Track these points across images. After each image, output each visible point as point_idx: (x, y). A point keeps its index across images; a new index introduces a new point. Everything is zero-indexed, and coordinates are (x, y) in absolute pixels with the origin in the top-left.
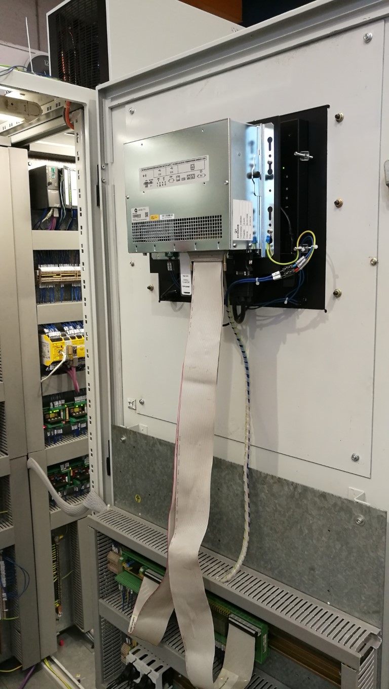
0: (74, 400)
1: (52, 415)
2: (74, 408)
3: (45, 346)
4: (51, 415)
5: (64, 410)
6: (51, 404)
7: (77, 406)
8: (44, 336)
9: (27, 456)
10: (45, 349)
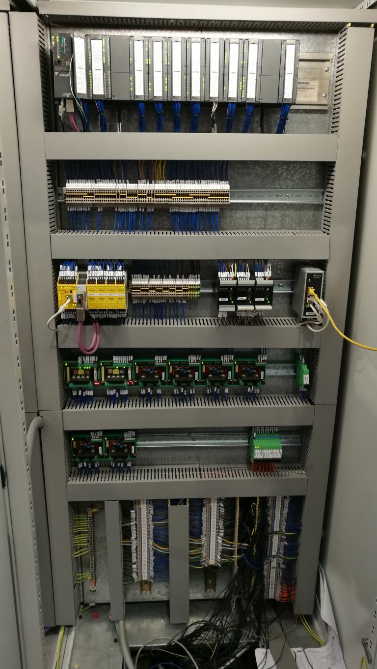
0: (112, 359)
1: (81, 372)
2: (112, 369)
4: (79, 371)
5: (99, 368)
7: (117, 368)
9: (38, 413)
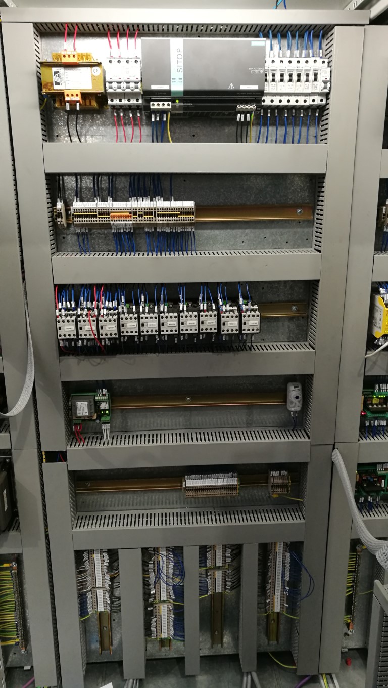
3: (378, 311)
4: (374, 400)
6: (377, 386)
8: (378, 297)
9: (334, 445)
10: (377, 315)
